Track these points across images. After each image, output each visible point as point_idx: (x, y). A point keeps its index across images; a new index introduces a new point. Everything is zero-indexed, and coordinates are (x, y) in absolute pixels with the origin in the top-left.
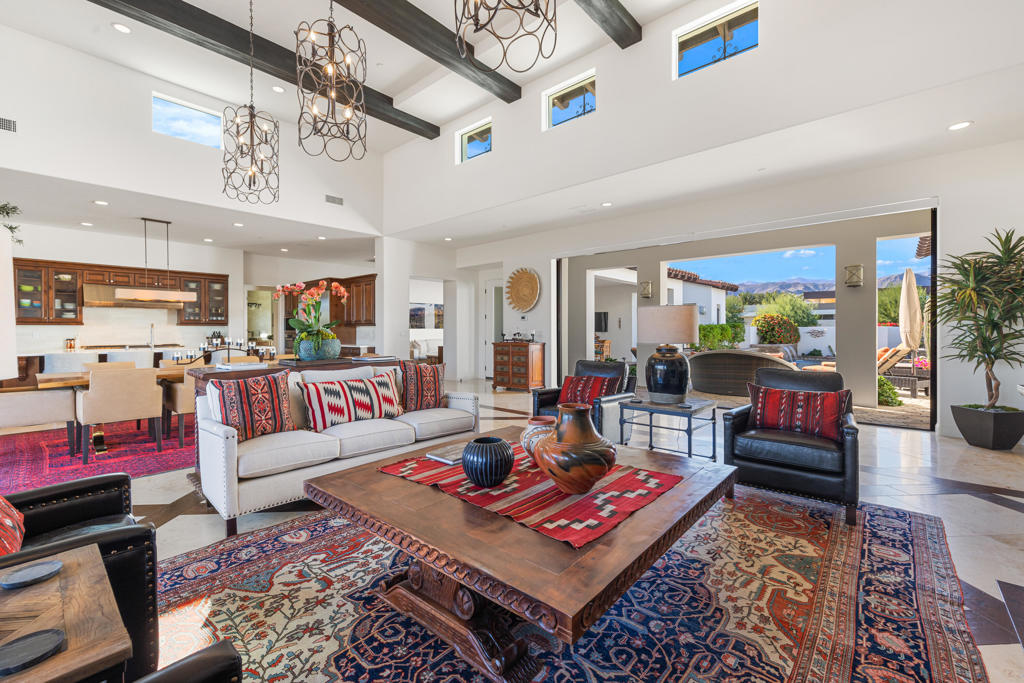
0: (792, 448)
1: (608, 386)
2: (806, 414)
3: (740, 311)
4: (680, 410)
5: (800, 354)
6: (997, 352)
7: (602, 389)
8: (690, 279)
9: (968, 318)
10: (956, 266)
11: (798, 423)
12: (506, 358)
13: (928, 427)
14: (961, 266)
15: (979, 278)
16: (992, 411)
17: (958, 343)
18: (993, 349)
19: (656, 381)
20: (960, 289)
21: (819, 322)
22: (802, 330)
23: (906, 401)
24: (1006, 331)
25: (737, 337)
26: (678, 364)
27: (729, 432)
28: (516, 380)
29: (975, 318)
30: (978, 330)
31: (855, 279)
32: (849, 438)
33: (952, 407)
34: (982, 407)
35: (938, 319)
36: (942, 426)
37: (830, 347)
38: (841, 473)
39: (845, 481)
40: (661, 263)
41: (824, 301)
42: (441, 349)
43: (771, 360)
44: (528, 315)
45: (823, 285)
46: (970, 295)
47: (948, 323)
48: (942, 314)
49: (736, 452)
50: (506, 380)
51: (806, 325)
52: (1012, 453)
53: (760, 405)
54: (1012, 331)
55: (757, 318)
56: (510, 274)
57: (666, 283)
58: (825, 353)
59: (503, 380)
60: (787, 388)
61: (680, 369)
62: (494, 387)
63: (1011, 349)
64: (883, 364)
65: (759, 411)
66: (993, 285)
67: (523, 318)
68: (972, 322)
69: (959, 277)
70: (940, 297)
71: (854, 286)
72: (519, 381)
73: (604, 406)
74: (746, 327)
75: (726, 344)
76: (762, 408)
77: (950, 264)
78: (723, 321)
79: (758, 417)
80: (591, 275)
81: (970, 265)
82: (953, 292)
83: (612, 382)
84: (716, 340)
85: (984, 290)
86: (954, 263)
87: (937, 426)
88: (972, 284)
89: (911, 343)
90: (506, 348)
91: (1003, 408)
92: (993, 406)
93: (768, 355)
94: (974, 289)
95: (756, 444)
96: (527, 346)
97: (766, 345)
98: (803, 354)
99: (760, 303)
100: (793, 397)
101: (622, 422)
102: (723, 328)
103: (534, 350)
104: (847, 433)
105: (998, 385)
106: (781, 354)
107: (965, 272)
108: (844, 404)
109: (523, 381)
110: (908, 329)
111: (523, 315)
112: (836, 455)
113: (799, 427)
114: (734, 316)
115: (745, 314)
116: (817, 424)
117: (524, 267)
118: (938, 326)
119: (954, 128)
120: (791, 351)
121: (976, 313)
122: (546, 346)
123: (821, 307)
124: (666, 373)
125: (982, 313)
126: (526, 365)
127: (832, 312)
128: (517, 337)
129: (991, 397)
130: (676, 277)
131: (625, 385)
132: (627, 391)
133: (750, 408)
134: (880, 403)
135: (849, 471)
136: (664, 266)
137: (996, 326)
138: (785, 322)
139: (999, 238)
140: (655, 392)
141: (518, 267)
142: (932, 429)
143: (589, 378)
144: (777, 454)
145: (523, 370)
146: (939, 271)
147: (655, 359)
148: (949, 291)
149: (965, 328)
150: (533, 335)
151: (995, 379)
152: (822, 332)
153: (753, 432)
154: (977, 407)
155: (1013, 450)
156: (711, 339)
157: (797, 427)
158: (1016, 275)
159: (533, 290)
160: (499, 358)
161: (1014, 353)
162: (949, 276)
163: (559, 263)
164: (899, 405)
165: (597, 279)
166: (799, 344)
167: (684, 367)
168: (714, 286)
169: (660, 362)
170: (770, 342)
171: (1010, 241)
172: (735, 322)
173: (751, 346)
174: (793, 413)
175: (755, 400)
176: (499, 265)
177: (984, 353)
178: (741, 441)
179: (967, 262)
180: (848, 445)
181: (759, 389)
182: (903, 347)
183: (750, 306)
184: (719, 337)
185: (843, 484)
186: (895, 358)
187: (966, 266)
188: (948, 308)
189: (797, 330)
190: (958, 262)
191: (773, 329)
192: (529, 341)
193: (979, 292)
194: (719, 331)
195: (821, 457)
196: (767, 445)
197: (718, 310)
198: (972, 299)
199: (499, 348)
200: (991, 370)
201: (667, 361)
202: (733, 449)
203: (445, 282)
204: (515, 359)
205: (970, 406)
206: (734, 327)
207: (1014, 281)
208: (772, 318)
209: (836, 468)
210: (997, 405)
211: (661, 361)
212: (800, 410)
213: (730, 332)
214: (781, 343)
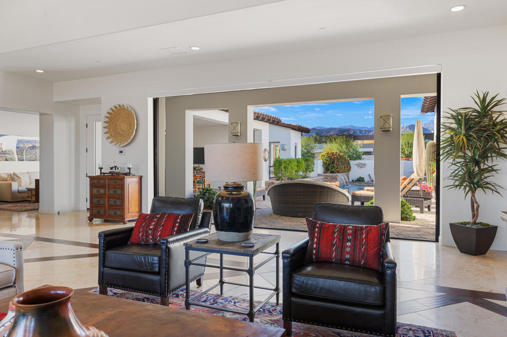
0: (342, 284)
1: (180, 223)
2: (354, 248)
3: (312, 148)
4: (242, 251)
5: (351, 180)
6: (478, 182)
7: (174, 226)
8: (274, 122)
9: (460, 157)
10: (453, 117)
11: (348, 256)
12: (102, 191)
13: (434, 237)
14: (457, 117)
15: (467, 127)
16: (475, 227)
17: (454, 176)
18: (476, 180)
19: (223, 219)
20: (456, 135)
21: (363, 157)
22: (352, 163)
23: (418, 216)
24: (482, 167)
25: (308, 169)
26: (244, 202)
27: (287, 270)
28: (112, 212)
29: (464, 157)
30: (466, 166)
31: (387, 126)
32: (389, 272)
33: (450, 224)
34: (468, 223)
35: (441, 158)
36: (443, 238)
37: (369, 175)
38: (382, 306)
39: (384, 314)
40: (248, 107)
41: (366, 142)
42: (37, 182)
43: (330, 188)
44: (126, 150)
45: (365, 131)
46: (463, 139)
47: (447, 161)
48: (443, 154)
49: (294, 290)
50: (102, 212)
51: (355, 159)
52: (486, 257)
53: (316, 240)
54: (487, 167)
55: (322, 154)
56: (107, 109)
57: (252, 124)
58: (367, 179)
59: (99, 212)
60: (339, 222)
61: (245, 206)
62: (91, 219)
63: (485, 180)
64: (403, 189)
65: (315, 246)
66: (476, 132)
67: (121, 152)
68: (463, 160)
69: (455, 126)
70: (443, 141)
71: (386, 131)
72: (115, 213)
73: (171, 246)
74: (315, 161)
75: (301, 174)
76: (318, 243)
77: (449, 116)
78: (299, 156)
79: (314, 252)
80: (190, 115)
81: (462, 117)
82: (452, 136)
83: (185, 218)
84: (294, 171)
85: (471, 136)
86: (452, 115)
87: (440, 238)
88: (463, 132)
89: (420, 174)
90: (102, 182)
91: (481, 223)
92: (475, 223)
93: (328, 184)
94: (464, 135)
95: (311, 281)
96: (123, 180)
97: (329, 174)
98: (353, 181)
99: (326, 143)
100: (344, 229)
101: (188, 263)
102: (298, 161)
103: (131, 183)
104: (388, 267)
105: (478, 207)
106: (337, 183)
107: (458, 122)
108: (384, 235)
109: (119, 213)
110: (418, 164)
111: (121, 149)
112: (378, 288)
113: (348, 260)
114: (308, 152)
115: (315, 151)
116: (363, 257)
117: (121, 103)
118: (441, 163)
119: (454, 10)
120: (345, 178)
121: (465, 154)
122: (143, 179)
123: (365, 146)
124: (232, 211)
125: (469, 154)
126: (122, 197)
127: (371, 150)
128: (114, 170)
129: (474, 216)
130: (263, 120)
131: (199, 222)
132: (201, 226)
133: (307, 243)
134: (402, 219)
135: (388, 304)
136: (251, 110)
137: (477, 163)
138: (341, 157)
139: (479, 97)
140: (221, 230)
141: (116, 103)
142: (437, 240)
143: (163, 215)
144: (328, 291)
145: (119, 203)
146: (442, 120)
147: (222, 197)
148: (449, 136)
149: (459, 165)
150: (129, 169)
151: (477, 203)
152: (365, 165)
153: (309, 269)
154: (466, 224)
155: (486, 255)
156: (290, 170)
157: (347, 260)
158: (489, 125)
159: (131, 125)
160: (95, 191)
161: (487, 183)
162: (448, 125)
163: (156, 101)
164: (414, 220)
165: (196, 119)
166: (350, 173)
167: (250, 204)
168: (292, 129)
169: (227, 200)
170: (332, 172)
171: (485, 101)
172: (308, 156)
173: (319, 175)
174: (343, 247)
175: (312, 235)
176: (97, 101)
177: (470, 183)
178: (299, 279)
179: (460, 114)
180: (388, 278)
181: (316, 223)
182: (414, 176)
183: (318, 145)
184: (296, 168)
185: (383, 316)
186: (411, 185)
187: (460, 117)
188: (447, 150)
189: (349, 163)
190: (454, 114)
191: (333, 162)
192: (126, 174)
193: (468, 137)
194: (296, 164)
195: (366, 291)
196: (321, 282)
197: (296, 147)
198: (464, 142)
199: (96, 182)
200: (474, 196)
201: (233, 199)
202: (290, 288)
203: (41, 114)
204: (111, 192)
205: (462, 223)
206: (307, 160)
207: (488, 130)
208: (333, 154)
209: (377, 303)
210: (477, 222)
211: (227, 198)
212: (349, 244)
213: (304, 164)
214: (338, 172)
